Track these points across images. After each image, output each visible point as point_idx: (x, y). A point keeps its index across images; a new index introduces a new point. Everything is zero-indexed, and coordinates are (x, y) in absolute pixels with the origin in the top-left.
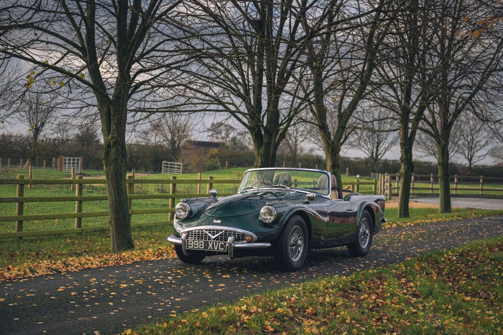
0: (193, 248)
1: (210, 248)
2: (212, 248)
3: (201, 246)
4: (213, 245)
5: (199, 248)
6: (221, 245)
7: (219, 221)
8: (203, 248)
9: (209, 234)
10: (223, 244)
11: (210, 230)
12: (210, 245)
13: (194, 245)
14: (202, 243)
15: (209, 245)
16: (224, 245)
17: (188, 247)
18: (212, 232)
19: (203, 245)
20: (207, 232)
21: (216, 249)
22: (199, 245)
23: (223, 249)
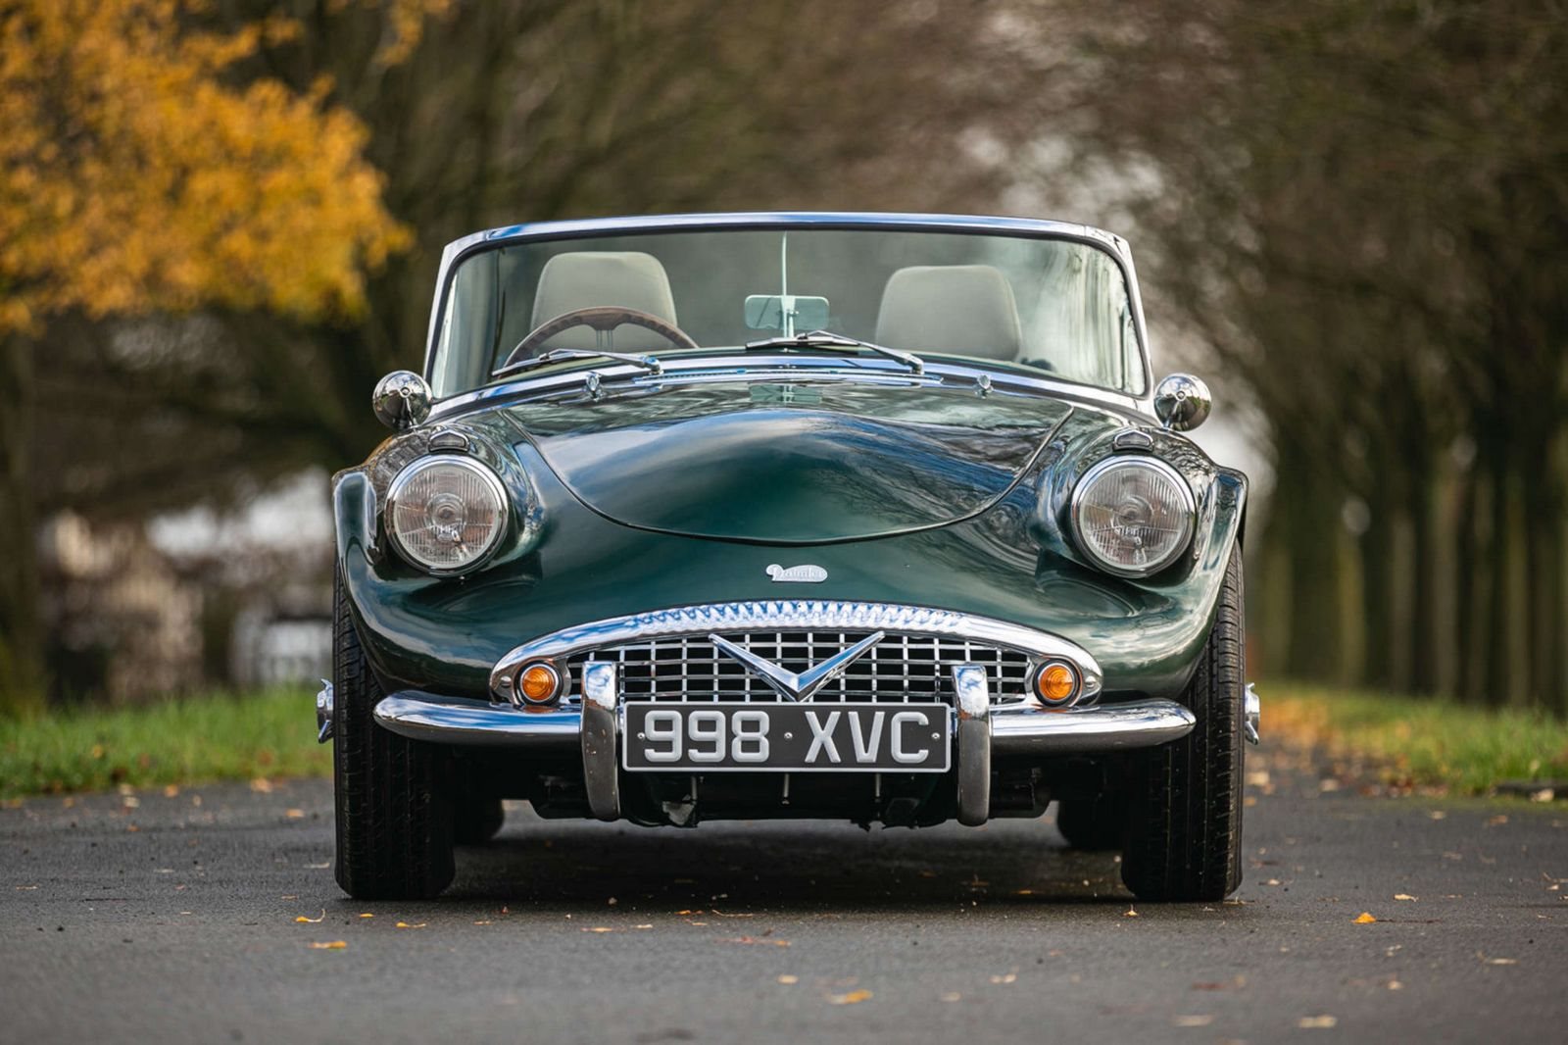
0: (685, 760)
1: (823, 749)
2: (835, 756)
3: (751, 746)
4: (842, 735)
5: (729, 760)
6: (906, 726)
7: (814, 573)
8: (763, 754)
9: (765, 665)
10: (924, 719)
11: (759, 635)
12: (823, 735)
13: (688, 743)
14: (751, 725)
15: (810, 736)
16: (927, 730)
17: (637, 757)
18: (779, 645)
19: (760, 736)
20: (742, 650)
21: (872, 755)
22: (730, 736)
23: (923, 754)
